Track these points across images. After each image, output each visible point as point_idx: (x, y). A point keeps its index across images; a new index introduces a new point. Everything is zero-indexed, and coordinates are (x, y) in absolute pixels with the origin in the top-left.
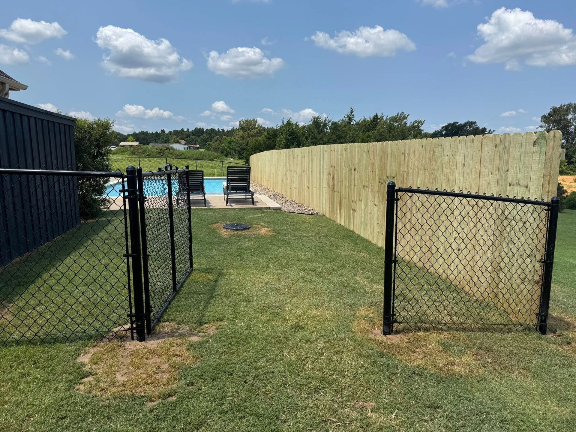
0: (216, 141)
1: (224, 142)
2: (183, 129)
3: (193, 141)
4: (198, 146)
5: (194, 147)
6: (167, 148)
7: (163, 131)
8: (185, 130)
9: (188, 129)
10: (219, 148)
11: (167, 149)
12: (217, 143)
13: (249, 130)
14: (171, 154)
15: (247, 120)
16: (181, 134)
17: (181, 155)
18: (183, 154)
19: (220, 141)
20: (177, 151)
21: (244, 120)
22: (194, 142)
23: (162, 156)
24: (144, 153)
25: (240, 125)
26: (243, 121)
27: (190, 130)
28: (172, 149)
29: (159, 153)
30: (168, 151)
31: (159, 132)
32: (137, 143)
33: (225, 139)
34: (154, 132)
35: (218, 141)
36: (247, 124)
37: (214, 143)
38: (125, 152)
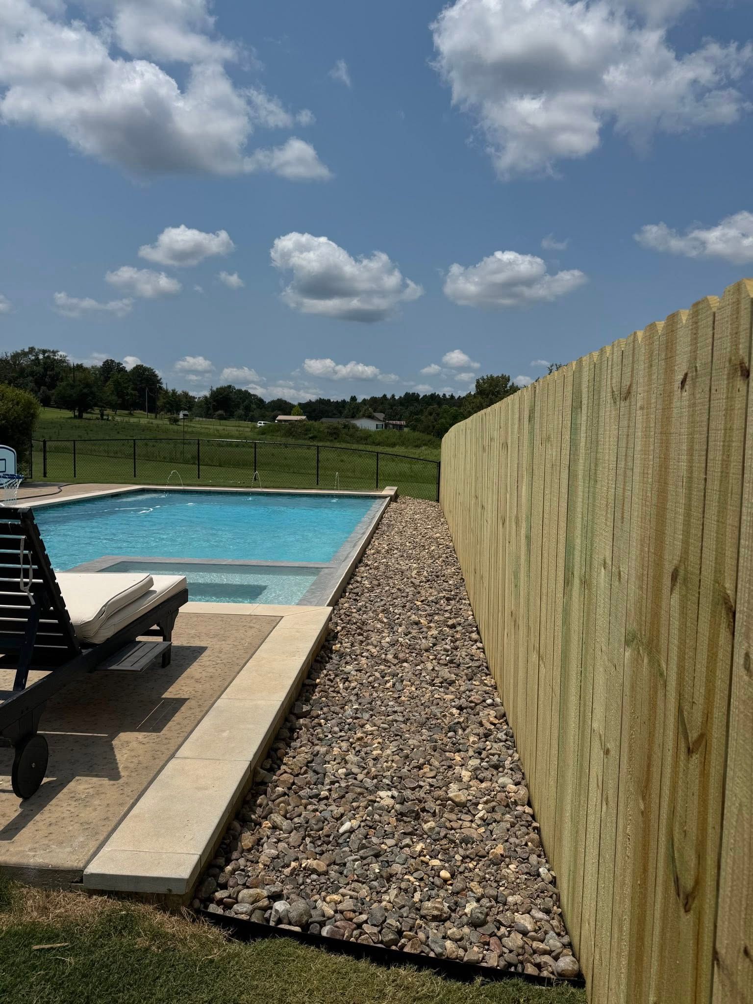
0: (431, 414)
1: (445, 415)
2: (385, 396)
3: (397, 414)
4: (403, 423)
5: (393, 425)
6: (345, 426)
7: (354, 399)
8: (389, 396)
9: (393, 396)
10: (434, 427)
11: (344, 428)
12: (431, 418)
13: (493, 394)
14: (351, 436)
15: (492, 376)
16: (382, 403)
17: (366, 439)
18: (370, 436)
19: (438, 414)
20: (361, 430)
21: (485, 377)
22: (397, 417)
23: (335, 439)
24: (306, 434)
25: (478, 385)
26: (483, 379)
27: (397, 398)
28: (355, 427)
29: (331, 434)
30: (346, 430)
31: (348, 399)
32: (304, 417)
33: (446, 411)
34: (340, 400)
35: (434, 415)
36: (491, 384)
37: (426, 417)
38: (277, 431)
